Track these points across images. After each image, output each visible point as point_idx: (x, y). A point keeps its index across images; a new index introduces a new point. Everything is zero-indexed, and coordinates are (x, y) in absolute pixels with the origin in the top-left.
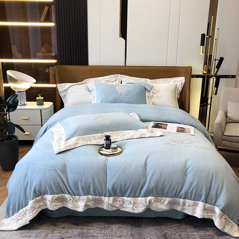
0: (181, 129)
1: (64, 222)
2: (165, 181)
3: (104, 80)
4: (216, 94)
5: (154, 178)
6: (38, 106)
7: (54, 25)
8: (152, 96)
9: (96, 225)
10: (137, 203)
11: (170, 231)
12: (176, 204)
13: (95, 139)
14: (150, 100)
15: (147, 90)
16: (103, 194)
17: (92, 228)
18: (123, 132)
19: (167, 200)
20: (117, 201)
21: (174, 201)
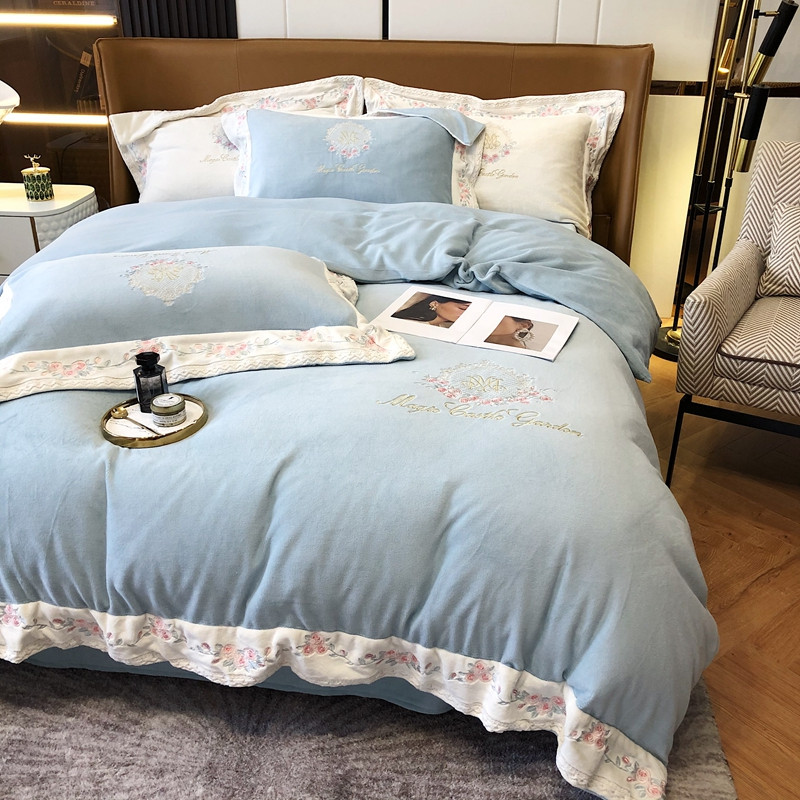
0: (512, 327)
2: (346, 568)
3: (296, 98)
4: (745, 168)
5: (297, 554)
6: (29, 202)
8: (477, 168)
10: (234, 651)
12: (404, 659)
13: (108, 362)
14: (468, 185)
15: (459, 143)
16: (96, 603)
17: (70, 720)
18: (242, 338)
19: (361, 644)
20: (155, 632)
21: (392, 648)
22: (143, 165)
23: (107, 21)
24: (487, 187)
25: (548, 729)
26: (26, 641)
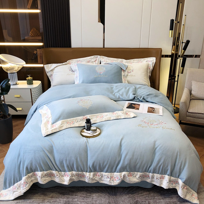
0: (151, 109)
1: (52, 192)
3: (85, 60)
4: (182, 73)
6: (28, 85)
7: (40, 12)
8: (127, 75)
9: (79, 194)
10: (114, 177)
11: (141, 198)
12: (146, 177)
13: (77, 121)
14: (125, 78)
15: (123, 69)
16: (85, 170)
17: (76, 197)
18: (102, 115)
19: (139, 174)
20: (96, 175)
21: (144, 174)
22: (51, 76)
23: (41, 44)
24: (129, 78)
25: (175, 188)
26: (70, 180)
